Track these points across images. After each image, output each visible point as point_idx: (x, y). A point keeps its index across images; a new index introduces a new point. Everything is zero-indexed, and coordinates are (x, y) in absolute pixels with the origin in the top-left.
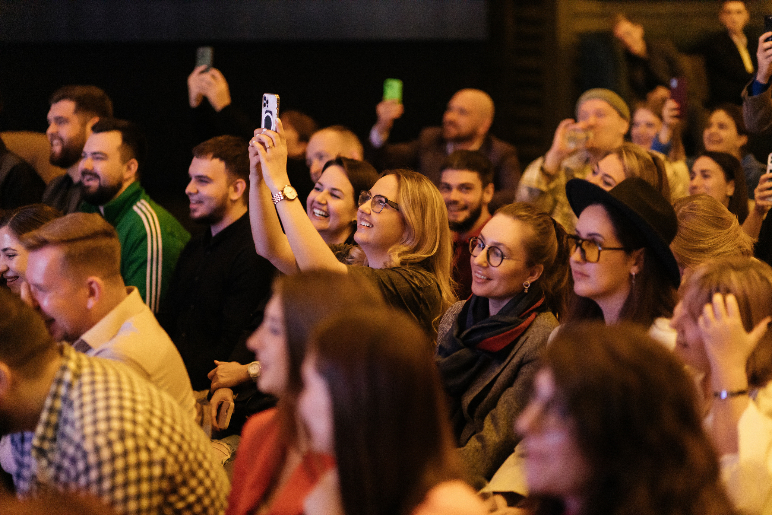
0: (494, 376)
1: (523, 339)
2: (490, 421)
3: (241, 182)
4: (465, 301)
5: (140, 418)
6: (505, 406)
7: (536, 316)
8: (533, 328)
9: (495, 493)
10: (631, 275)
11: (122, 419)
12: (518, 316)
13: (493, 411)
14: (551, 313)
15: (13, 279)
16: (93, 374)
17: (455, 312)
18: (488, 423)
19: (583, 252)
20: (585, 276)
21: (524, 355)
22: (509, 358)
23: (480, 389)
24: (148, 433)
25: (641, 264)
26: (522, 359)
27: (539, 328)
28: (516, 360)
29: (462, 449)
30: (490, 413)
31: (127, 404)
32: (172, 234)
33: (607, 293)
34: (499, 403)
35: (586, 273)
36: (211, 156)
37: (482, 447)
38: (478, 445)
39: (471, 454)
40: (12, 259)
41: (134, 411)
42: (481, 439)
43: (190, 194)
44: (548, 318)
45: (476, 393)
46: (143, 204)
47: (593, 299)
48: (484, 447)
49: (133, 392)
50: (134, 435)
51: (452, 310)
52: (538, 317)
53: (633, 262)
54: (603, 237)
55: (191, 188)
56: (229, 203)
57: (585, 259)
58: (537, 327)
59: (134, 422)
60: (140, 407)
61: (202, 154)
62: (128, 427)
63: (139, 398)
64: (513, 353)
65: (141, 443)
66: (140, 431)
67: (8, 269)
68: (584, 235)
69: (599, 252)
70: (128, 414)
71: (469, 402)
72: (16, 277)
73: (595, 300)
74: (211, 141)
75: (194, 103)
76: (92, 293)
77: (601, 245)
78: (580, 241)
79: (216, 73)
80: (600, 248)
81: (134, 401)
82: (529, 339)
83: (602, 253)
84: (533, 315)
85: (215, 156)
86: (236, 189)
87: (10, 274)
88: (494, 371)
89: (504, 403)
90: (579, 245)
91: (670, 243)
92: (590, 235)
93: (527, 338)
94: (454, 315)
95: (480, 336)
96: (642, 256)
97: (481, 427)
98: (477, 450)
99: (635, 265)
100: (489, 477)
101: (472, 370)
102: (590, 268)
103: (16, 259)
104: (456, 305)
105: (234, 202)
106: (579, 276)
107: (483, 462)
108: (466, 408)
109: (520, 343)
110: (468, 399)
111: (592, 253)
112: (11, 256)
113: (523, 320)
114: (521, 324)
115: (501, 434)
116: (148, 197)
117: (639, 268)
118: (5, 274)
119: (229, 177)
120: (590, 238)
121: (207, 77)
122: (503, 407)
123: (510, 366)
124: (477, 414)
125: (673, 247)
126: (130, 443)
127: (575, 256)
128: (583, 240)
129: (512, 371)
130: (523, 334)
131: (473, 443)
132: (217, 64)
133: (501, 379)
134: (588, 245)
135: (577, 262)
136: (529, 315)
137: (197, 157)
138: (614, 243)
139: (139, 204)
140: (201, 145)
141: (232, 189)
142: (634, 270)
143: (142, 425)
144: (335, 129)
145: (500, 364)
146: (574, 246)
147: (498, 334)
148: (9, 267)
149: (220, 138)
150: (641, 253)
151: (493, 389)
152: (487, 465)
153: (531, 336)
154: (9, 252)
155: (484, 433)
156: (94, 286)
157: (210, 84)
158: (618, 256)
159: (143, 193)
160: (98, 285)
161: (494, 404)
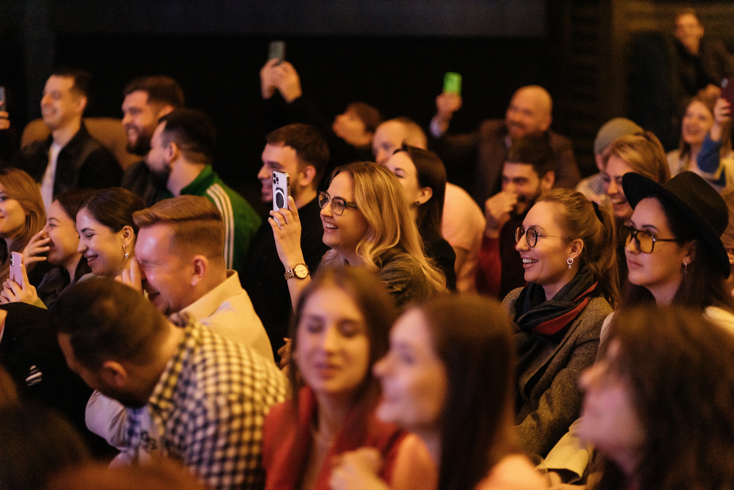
0: (549, 358)
1: (577, 322)
2: (545, 400)
3: (311, 169)
4: (523, 288)
5: (258, 385)
6: (559, 386)
7: (589, 301)
8: (586, 313)
9: (550, 470)
10: (683, 265)
11: (242, 384)
12: (572, 301)
13: (547, 391)
14: (603, 299)
15: (93, 258)
16: (214, 343)
17: (513, 298)
18: (543, 403)
19: (638, 242)
20: (639, 265)
21: (577, 338)
22: (563, 341)
23: (536, 370)
24: (264, 400)
25: (694, 254)
26: (575, 342)
27: (591, 313)
28: (570, 342)
29: (519, 426)
30: (545, 393)
31: (247, 371)
32: (243, 217)
33: (659, 282)
34: (553, 383)
35: (640, 263)
36: (283, 143)
37: (537, 426)
38: (534, 423)
39: (527, 431)
40: (91, 239)
41: (253, 378)
42: (536, 417)
43: (262, 179)
44: (601, 303)
45: (533, 374)
46: (216, 188)
47: (645, 287)
48: (539, 424)
49: (252, 361)
50: (252, 400)
51: (510, 297)
52: (591, 302)
53: (686, 253)
54: (657, 229)
55: (263, 173)
56: (298, 188)
57: (639, 249)
58: (590, 311)
59: (253, 388)
60: (258, 375)
61: (275, 141)
62: (248, 392)
63: (257, 367)
64: (567, 335)
65: (258, 408)
66: (258, 397)
67: (88, 249)
68: (639, 227)
69: (654, 243)
70: (247, 380)
71: (526, 383)
72: (95, 256)
73: (648, 288)
74: (283, 129)
75: (266, 94)
76: (197, 271)
77: (655, 236)
78: (635, 232)
79: (288, 66)
80: (654, 240)
81: (253, 369)
82: (582, 322)
83: (656, 244)
84: (586, 300)
85: (287, 144)
86: (306, 176)
87: (90, 253)
88: (549, 353)
89: (558, 383)
90: (634, 236)
91: (720, 234)
92: (644, 226)
93: (581, 321)
94: (512, 300)
95: (535, 320)
96: (694, 248)
97: (537, 406)
98: (533, 428)
99: (687, 256)
100: (544, 454)
101: (529, 352)
102: (644, 258)
103: (94, 237)
104: (514, 292)
105: (303, 188)
106: (633, 265)
107: (538, 439)
108: (523, 389)
109: (574, 326)
110: (526, 380)
111: (646, 244)
112: (90, 236)
113: (576, 305)
114: (574, 308)
115: (555, 412)
116: (221, 182)
117: (691, 258)
118: (85, 253)
119: (299, 164)
120: (645, 229)
121: (279, 70)
122: (557, 387)
123: (564, 348)
124: (533, 394)
125: (724, 238)
126: (248, 407)
127: (630, 246)
128: (638, 231)
129: (565, 353)
130: (576, 318)
131: (529, 421)
132: (289, 57)
133: (556, 360)
134: (643, 236)
135: (632, 252)
136: (582, 300)
137: (270, 144)
138: (667, 235)
139: (212, 188)
140: (274, 133)
141: (302, 175)
142: (686, 261)
143: (260, 391)
144: (402, 121)
145: (555, 347)
146: (630, 236)
147: (552, 318)
148: (89, 247)
149: (293, 127)
150: (693, 245)
151: (548, 370)
152: (542, 442)
153: (584, 320)
154: (87, 232)
155: (539, 411)
156: (199, 264)
157: (281, 76)
158: (671, 247)
159: (216, 178)
160: (203, 263)
161: (548, 384)
